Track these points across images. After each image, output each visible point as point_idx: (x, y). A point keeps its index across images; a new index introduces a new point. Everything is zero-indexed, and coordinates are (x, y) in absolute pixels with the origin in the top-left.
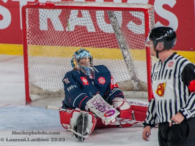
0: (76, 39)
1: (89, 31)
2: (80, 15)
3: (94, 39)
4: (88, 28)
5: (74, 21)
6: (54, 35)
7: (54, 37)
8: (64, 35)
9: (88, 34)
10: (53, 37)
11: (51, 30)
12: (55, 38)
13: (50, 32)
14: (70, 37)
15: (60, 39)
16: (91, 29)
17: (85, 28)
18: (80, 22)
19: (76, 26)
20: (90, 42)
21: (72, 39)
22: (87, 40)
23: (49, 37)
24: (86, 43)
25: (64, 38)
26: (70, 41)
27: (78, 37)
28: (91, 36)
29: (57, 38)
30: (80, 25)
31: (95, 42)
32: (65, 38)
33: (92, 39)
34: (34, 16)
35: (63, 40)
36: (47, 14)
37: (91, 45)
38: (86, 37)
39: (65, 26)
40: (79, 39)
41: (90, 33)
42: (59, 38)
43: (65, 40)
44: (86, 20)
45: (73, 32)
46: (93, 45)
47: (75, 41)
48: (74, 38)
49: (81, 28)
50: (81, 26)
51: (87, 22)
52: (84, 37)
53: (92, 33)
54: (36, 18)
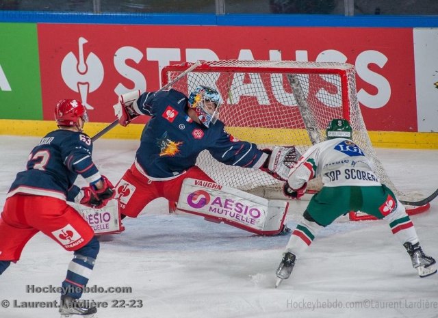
0: (241, 115)
1: (260, 103)
2: (247, 81)
3: (268, 115)
4: (259, 98)
5: (239, 89)
8: (224, 110)
9: (259, 107)
14: (232, 113)
16: (264, 100)
17: (254, 98)
18: (248, 90)
19: (242, 97)
20: (262, 120)
21: (236, 115)
22: (258, 116)
24: (256, 121)
25: (224, 114)
26: (233, 118)
27: (244, 113)
28: (263, 111)
30: (248, 95)
31: (269, 119)
33: (265, 115)
34: (180, 83)
36: (198, 79)
38: (256, 112)
39: (225, 96)
40: (247, 115)
41: (262, 106)
43: (225, 118)
44: (255, 88)
45: (237, 105)
46: (267, 124)
47: (240, 118)
48: (239, 114)
49: (250, 100)
50: (249, 97)
51: (257, 90)
52: (253, 112)
53: (266, 106)
54: (184, 85)
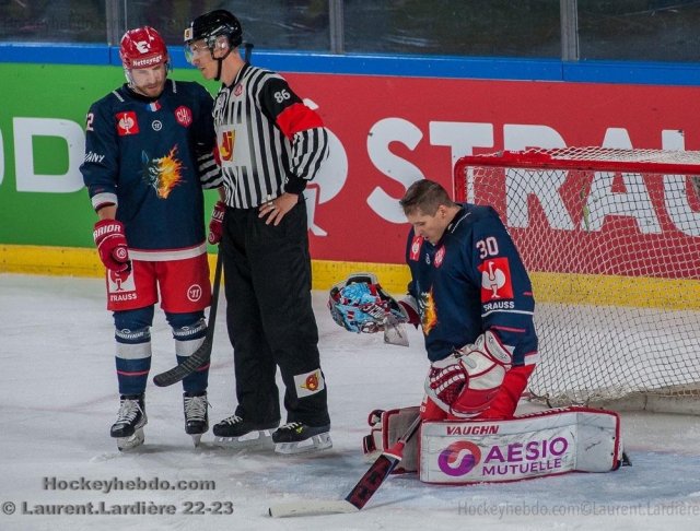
0: (602, 255)
1: (645, 230)
2: (619, 187)
3: (652, 254)
4: (641, 222)
5: (604, 201)
6: (544, 244)
7: (543, 251)
8: (571, 246)
9: (641, 238)
10: (539, 250)
11: (535, 229)
12: (546, 251)
13: (531, 236)
14: (585, 252)
15: (559, 255)
16: (649, 226)
17: (632, 221)
18: (619, 205)
19: (608, 218)
20: (641, 264)
21: (593, 256)
22: (633, 257)
23: (529, 250)
24: (628, 266)
25: (570, 253)
26: (587, 260)
27: (607, 251)
28: (644, 247)
29: (553, 252)
30: (622, 214)
31: (654, 262)
32: (574, 255)
33: (646, 255)
34: (489, 189)
35: (569, 259)
36: (523, 184)
37: (644, 272)
38: (630, 248)
39: (578, 213)
40: (612, 254)
41: (648, 236)
42: (556, 254)
43: (572, 260)
44: (634, 201)
45: (599, 233)
46: (650, 270)
47: (600, 260)
48: (598, 253)
49: (624, 224)
50: (622, 217)
51: (639, 206)
52: (624, 249)
53: (654, 236)
54: (496, 192)
